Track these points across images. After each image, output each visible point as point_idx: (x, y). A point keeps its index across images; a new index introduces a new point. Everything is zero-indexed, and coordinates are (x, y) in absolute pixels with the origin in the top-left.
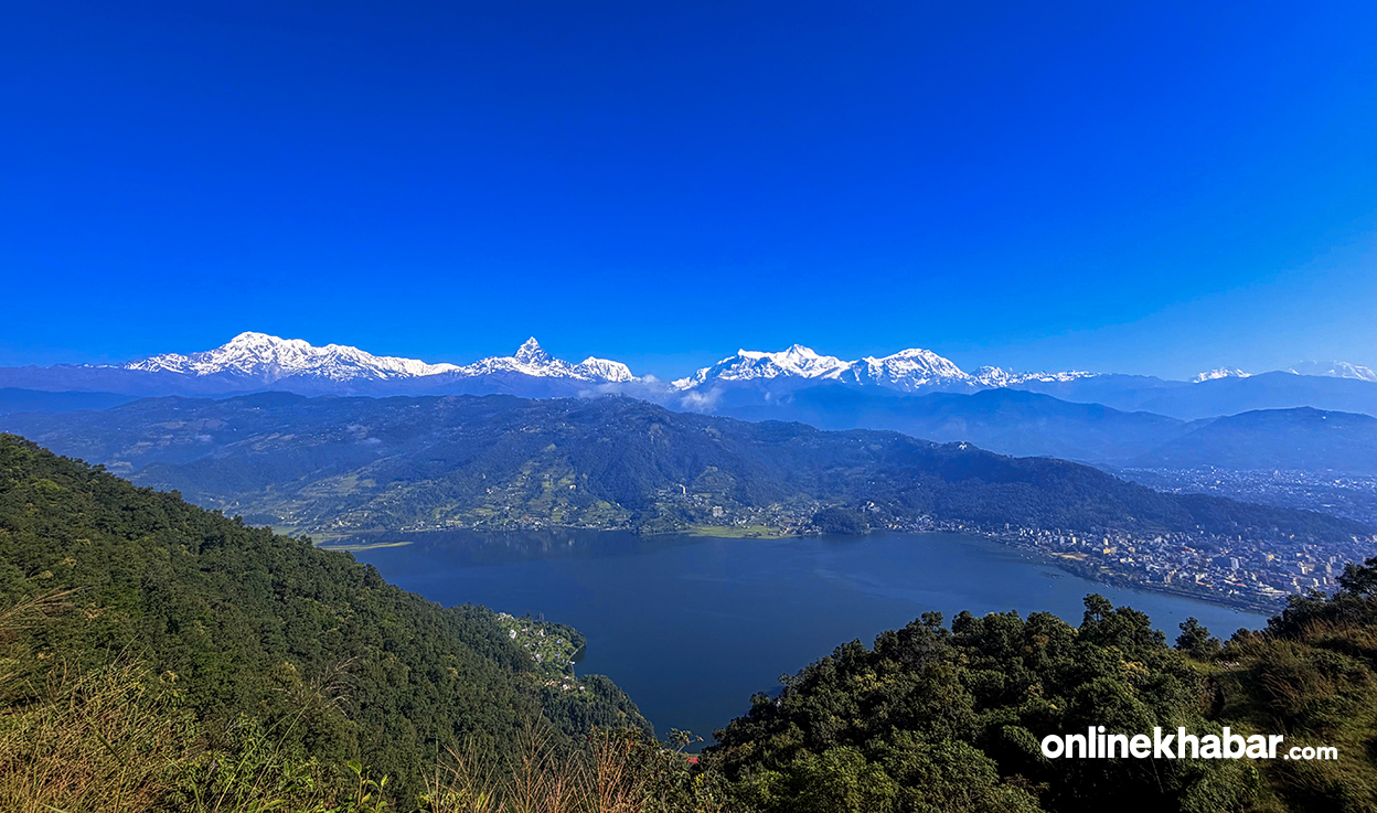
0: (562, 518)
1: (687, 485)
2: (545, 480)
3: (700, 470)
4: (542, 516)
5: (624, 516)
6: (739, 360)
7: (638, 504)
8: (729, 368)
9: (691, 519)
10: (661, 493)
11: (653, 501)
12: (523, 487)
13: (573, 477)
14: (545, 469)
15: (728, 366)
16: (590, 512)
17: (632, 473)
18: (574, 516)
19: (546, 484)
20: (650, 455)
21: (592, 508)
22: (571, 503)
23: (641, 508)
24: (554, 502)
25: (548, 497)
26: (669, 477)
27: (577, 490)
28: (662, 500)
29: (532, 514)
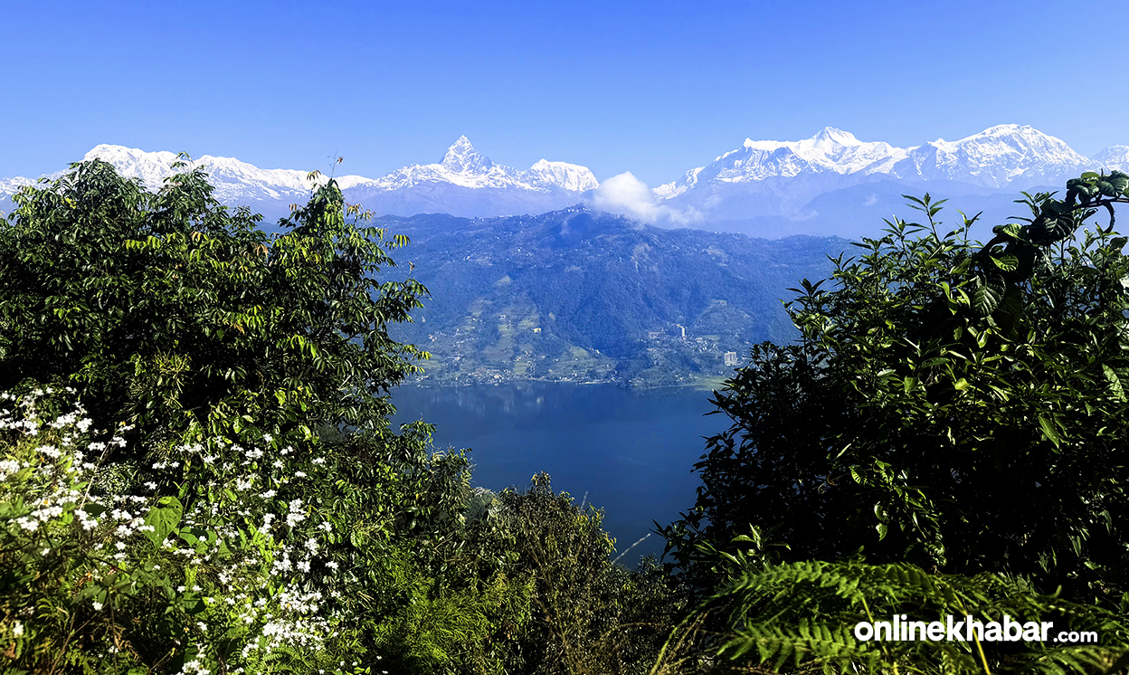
0: (528, 369)
1: (687, 324)
2: (501, 323)
3: (702, 305)
4: (501, 367)
5: (606, 366)
6: (745, 153)
7: (625, 351)
8: (731, 167)
9: (696, 368)
10: (652, 335)
11: (642, 346)
12: (473, 331)
13: (536, 317)
14: (500, 309)
15: (729, 163)
16: (561, 362)
17: (613, 311)
18: (541, 368)
19: (503, 328)
20: (635, 286)
21: (564, 355)
22: (537, 351)
23: (628, 355)
24: (517, 351)
25: (506, 343)
26: (662, 315)
27: (543, 334)
28: (655, 345)
29: (490, 366)
